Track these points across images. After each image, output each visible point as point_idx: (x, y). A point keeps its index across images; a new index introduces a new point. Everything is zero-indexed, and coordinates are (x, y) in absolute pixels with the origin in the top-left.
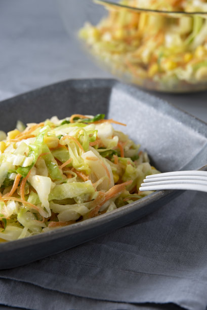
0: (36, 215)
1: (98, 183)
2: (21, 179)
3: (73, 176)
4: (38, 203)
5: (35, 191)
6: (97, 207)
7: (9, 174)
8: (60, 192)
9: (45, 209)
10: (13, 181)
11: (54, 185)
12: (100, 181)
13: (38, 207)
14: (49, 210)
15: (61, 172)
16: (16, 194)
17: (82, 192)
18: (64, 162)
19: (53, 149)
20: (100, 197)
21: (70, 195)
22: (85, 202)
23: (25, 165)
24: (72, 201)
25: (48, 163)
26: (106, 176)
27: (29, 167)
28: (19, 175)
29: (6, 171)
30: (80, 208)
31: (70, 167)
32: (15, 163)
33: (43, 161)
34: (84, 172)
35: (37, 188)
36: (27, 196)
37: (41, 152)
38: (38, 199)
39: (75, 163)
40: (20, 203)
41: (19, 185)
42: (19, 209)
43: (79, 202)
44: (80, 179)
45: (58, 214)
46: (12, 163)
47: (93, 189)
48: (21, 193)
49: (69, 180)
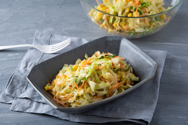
0: (90, 94)
1: (111, 83)
2: (85, 82)
3: (103, 80)
5: (90, 86)
6: (111, 91)
7: (81, 80)
8: (98, 86)
9: (93, 92)
10: (82, 83)
11: (96, 84)
12: (112, 82)
13: (91, 92)
14: (94, 92)
15: (99, 79)
16: (83, 87)
17: (105, 87)
18: (100, 75)
19: (96, 70)
20: (112, 88)
21: (102, 87)
22: (107, 90)
23: (86, 77)
24: (102, 90)
25: (94, 76)
26: (115, 80)
27: (88, 78)
28: (84, 81)
29: (80, 79)
30: (105, 92)
31: (102, 77)
32: (83, 76)
33: (93, 75)
34: (107, 79)
35: (90, 85)
36: (87, 88)
37: (92, 72)
38: (91, 89)
39: (104, 76)
40: (85, 91)
41: (84, 84)
42: (84, 92)
43: (105, 90)
44: (105, 82)
45: (97, 94)
46: (82, 76)
47: (110, 85)
48: (85, 87)
49: (101, 82)
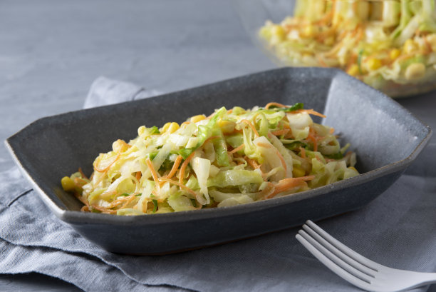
0: (193, 201)
1: (270, 174)
2: (182, 161)
3: (242, 163)
4: (197, 188)
5: (195, 176)
7: (170, 154)
8: (223, 179)
9: (204, 196)
10: (173, 163)
11: (216, 170)
12: (273, 171)
13: (196, 192)
14: (207, 196)
15: (231, 159)
16: (174, 177)
17: (247, 181)
18: (236, 147)
19: (227, 135)
20: (268, 189)
22: (250, 192)
23: (188, 146)
24: (236, 190)
25: (217, 147)
26: (281, 167)
27: (193, 149)
28: (180, 156)
29: (168, 152)
30: (242, 199)
34: (256, 161)
36: (186, 180)
37: (211, 135)
38: (197, 184)
39: (247, 150)
40: (177, 187)
41: (179, 168)
43: (244, 191)
44: (250, 167)
45: (219, 203)
46: (176, 143)
47: (262, 180)
48: (180, 176)
49: (236, 167)
